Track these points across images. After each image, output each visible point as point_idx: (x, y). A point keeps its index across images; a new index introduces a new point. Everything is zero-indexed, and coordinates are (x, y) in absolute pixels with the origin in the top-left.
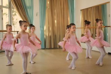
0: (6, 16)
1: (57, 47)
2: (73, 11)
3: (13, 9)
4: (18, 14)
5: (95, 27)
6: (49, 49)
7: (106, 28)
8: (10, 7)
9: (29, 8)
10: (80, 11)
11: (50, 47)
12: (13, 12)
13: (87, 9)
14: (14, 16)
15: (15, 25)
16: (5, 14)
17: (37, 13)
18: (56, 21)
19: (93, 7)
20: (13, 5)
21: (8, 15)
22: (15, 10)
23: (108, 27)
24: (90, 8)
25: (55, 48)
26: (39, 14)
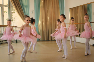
0: (6, 13)
1: (49, 40)
2: (63, 10)
3: (12, 8)
4: (16, 12)
5: (81, 23)
6: (43, 41)
7: (91, 24)
8: (9, 6)
9: (25, 7)
10: (69, 9)
11: (43, 40)
12: (12, 10)
13: (75, 8)
14: (13, 13)
15: (14, 21)
16: (6, 12)
17: (33, 11)
18: (48, 18)
19: (80, 6)
20: (12, 4)
21: (8, 13)
22: (14, 8)
23: (93, 23)
24: (77, 7)
25: (48, 40)
26: (34, 12)
